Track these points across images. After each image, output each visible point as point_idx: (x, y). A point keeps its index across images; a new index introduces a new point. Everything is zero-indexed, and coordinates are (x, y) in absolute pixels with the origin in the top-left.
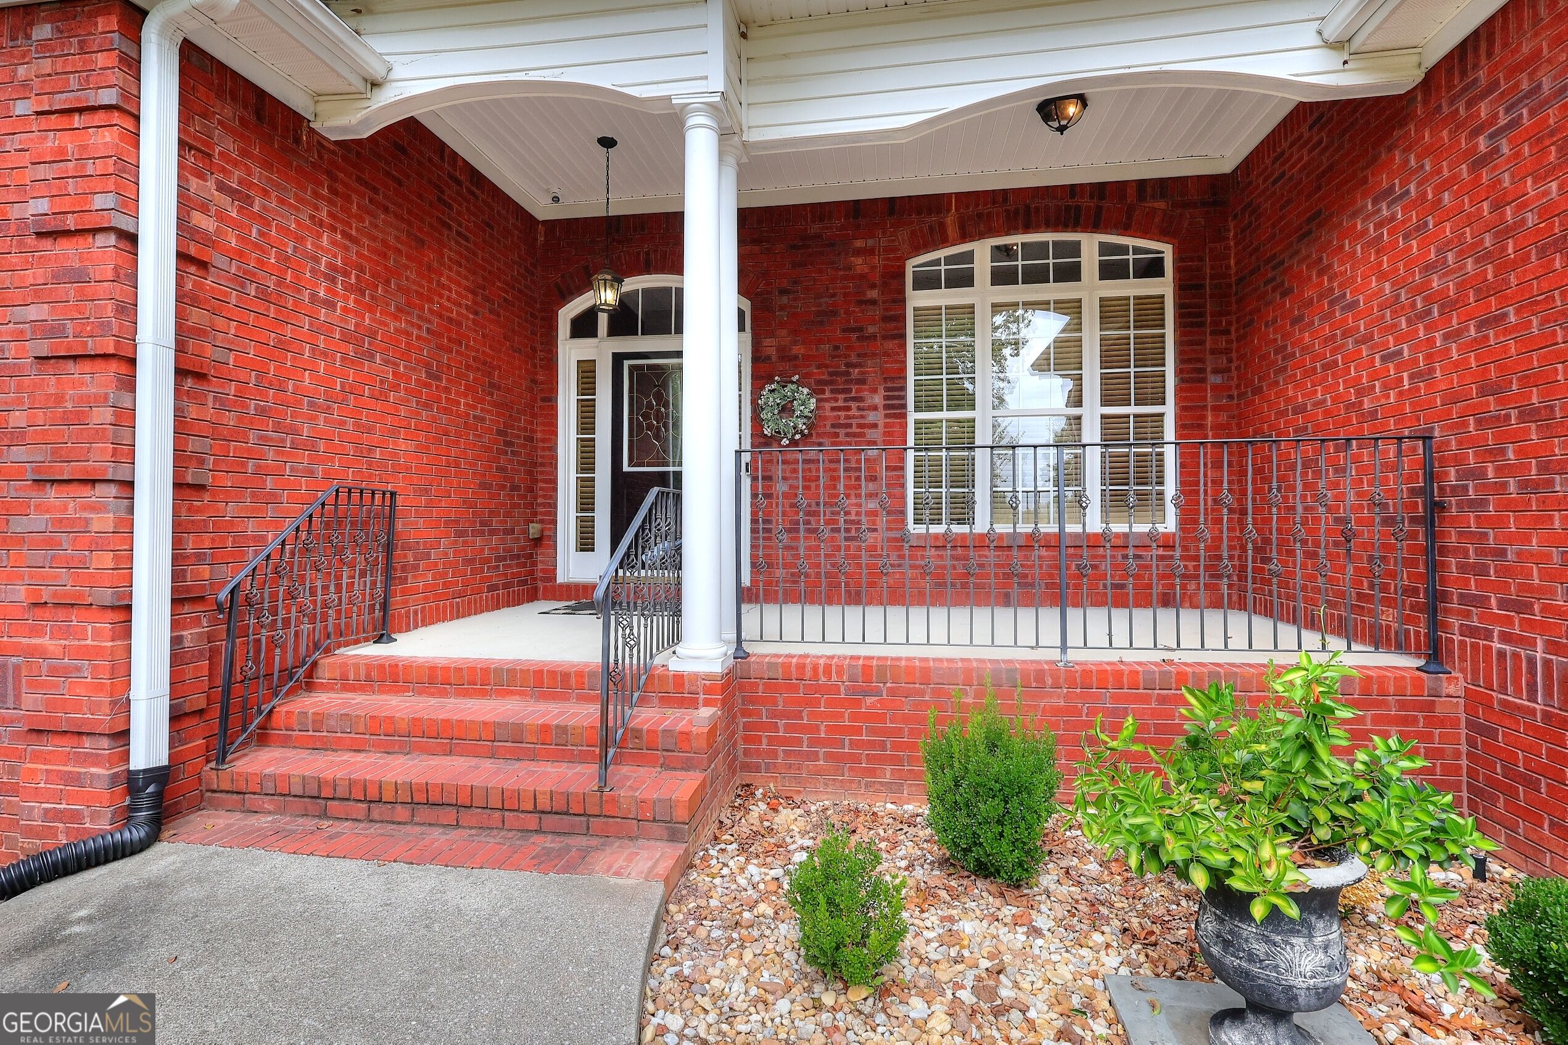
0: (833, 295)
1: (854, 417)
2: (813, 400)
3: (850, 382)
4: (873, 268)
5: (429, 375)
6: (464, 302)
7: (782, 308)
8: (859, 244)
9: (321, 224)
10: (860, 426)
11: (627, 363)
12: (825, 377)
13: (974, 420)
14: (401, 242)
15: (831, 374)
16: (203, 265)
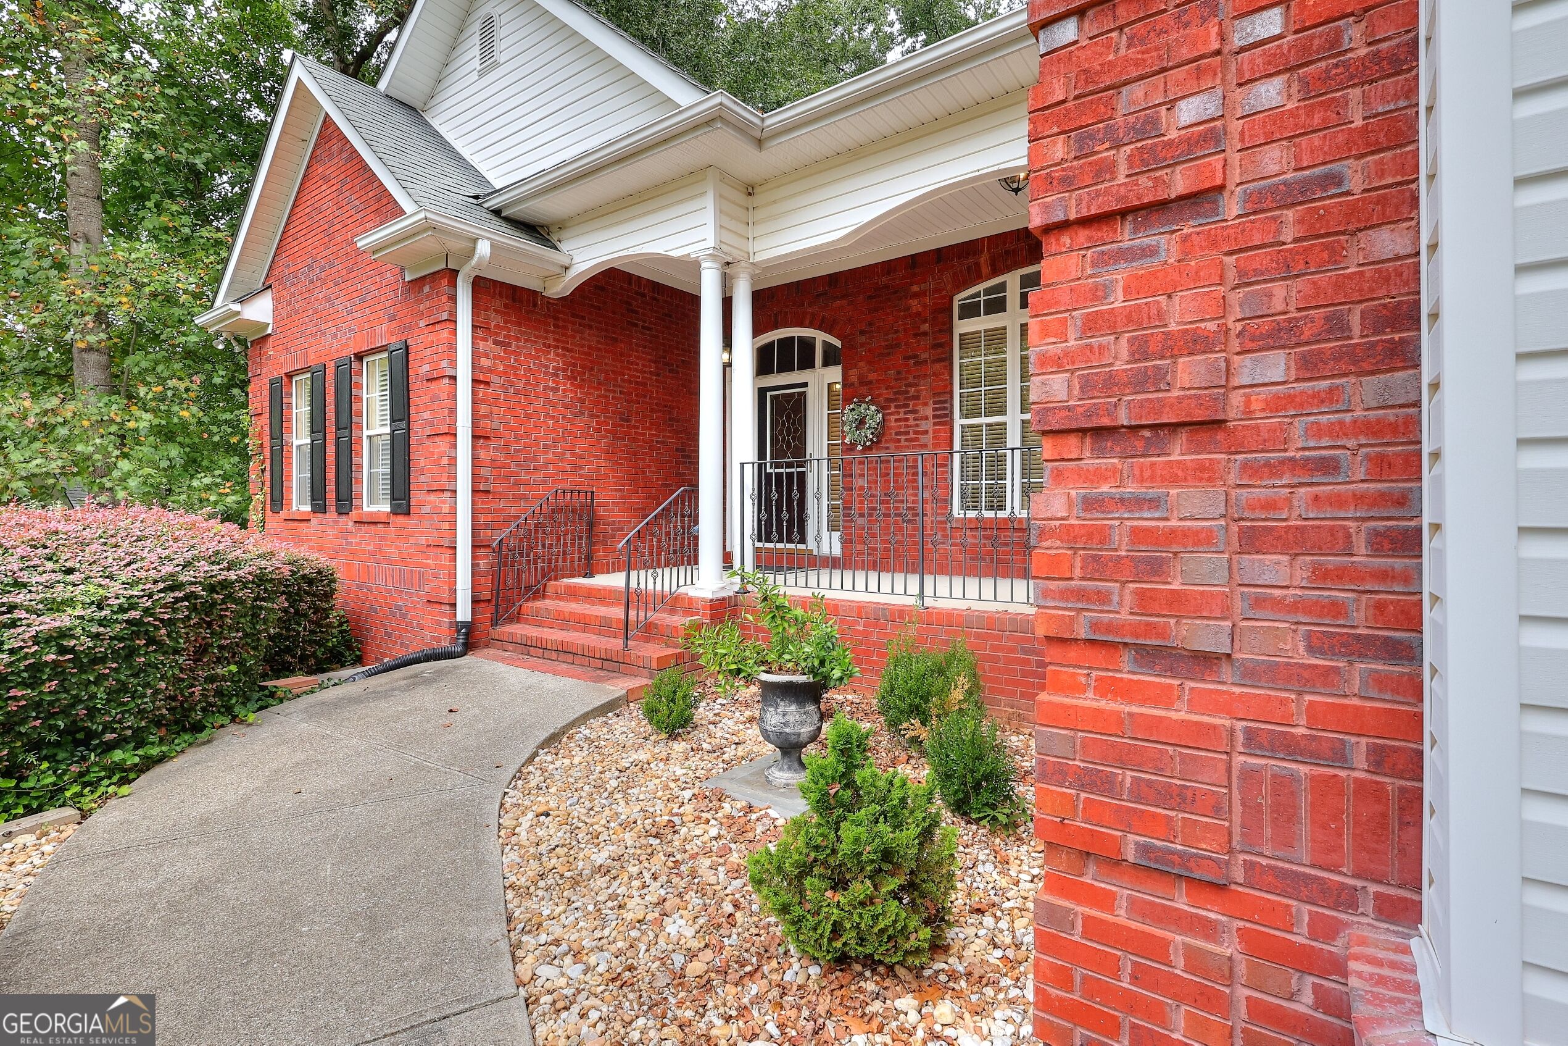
0: (897, 332)
1: (911, 426)
2: (880, 415)
3: (908, 398)
4: (925, 306)
5: (622, 419)
6: (648, 369)
7: (862, 345)
8: (915, 288)
9: (549, 346)
10: (916, 433)
11: (769, 394)
12: (891, 396)
13: (1005, 424)
14: (602, 343)
15: (896, 393)
16: (487, 383)
